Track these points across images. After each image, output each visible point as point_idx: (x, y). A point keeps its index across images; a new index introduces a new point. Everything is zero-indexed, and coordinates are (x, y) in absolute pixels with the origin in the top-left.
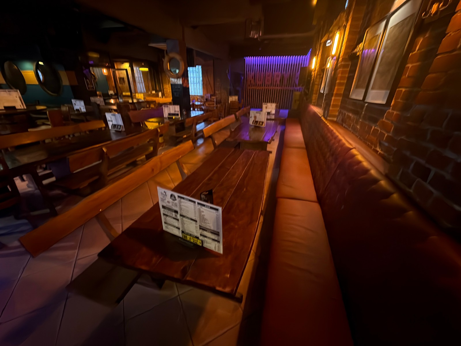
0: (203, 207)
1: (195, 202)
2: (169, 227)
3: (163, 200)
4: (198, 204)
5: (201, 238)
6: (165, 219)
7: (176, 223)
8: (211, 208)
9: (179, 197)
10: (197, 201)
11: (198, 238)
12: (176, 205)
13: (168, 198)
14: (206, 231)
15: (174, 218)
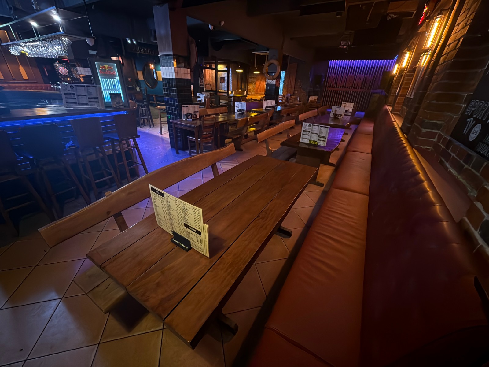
0: (322, 128)
1: (319, 126)
2: (304, 139)
3: (304, 128)
4: (321, 126)
5: (318, 141)
6: (303, 136)
7: (307, 137)
8: (326, 127)
9: (313, 125)
10: (320, 125)
11: (316, 141)
12: (310, 129)
13: (307, 127)
14: (321, 137)
15: (307, 135)
